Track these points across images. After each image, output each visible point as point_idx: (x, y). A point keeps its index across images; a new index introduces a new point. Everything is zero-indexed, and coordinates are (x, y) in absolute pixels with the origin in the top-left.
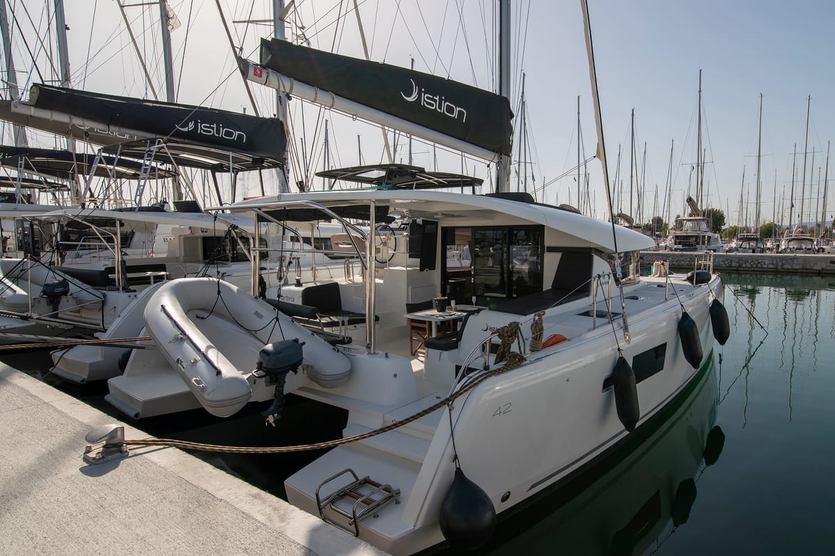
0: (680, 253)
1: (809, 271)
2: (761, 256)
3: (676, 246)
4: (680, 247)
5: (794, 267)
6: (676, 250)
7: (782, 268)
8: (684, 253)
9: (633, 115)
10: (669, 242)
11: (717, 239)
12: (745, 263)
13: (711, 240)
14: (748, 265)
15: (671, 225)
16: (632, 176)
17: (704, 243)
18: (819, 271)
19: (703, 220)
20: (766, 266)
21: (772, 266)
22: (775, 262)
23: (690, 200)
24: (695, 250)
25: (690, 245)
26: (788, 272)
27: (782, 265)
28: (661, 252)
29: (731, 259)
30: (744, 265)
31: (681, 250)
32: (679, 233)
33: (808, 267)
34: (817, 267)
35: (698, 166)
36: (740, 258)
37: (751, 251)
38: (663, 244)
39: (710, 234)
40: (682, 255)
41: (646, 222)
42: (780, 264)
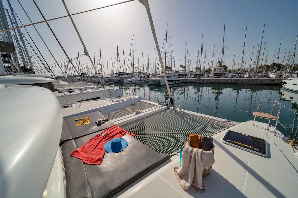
0: (216, 78)
1: (263, 84)
2: (244, 79)
3: (214, 76)
4: (215, 76)
5: (257, 82)
6: (214, 77)
7: (252, 83)
8: (217, 78)
9: (202, 37)
10: (212, 75)
11: (227, 73)
12: (238, 81)
13: (225, 74)
14: (239, 82)
15: (213, 70)
16: (201, 56)
17: (223, 75)
18: (267, 84)
19: (223, 68)
20: (246, 82)
21: (248, 82)
22: (249, 81)
23: (219, 62)
24: (220, 77)
25: (219, 76)
26: (254, 84)
27: (252, 82)
28: (209, 78)
29: (233, 80)
30: (238, 82)
31: (216, 77)
32: (215, 72)
33: (262, 82)
34: (266, 82)
35: (222, 51)
36: (236, 80)
37: (239, 77)
38: (210, 76)
39: (225, 72)
40: (216, 79)
41: (206, 69)
42: (251, 81)
